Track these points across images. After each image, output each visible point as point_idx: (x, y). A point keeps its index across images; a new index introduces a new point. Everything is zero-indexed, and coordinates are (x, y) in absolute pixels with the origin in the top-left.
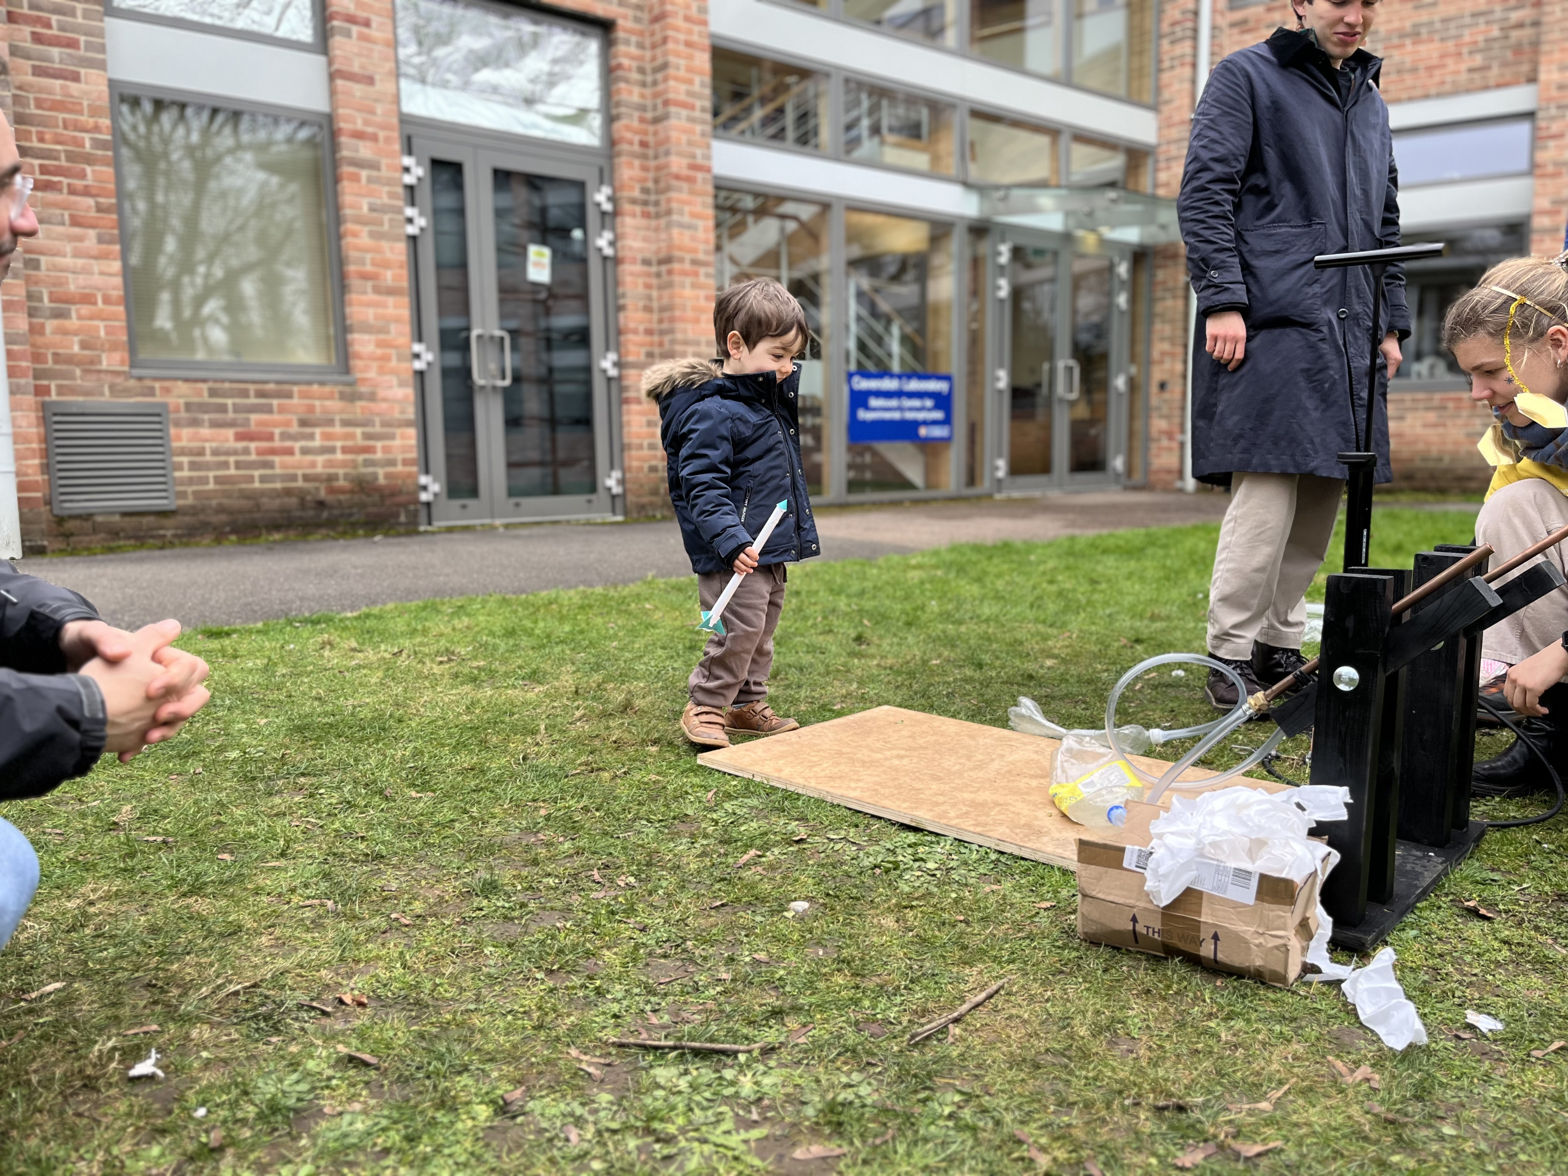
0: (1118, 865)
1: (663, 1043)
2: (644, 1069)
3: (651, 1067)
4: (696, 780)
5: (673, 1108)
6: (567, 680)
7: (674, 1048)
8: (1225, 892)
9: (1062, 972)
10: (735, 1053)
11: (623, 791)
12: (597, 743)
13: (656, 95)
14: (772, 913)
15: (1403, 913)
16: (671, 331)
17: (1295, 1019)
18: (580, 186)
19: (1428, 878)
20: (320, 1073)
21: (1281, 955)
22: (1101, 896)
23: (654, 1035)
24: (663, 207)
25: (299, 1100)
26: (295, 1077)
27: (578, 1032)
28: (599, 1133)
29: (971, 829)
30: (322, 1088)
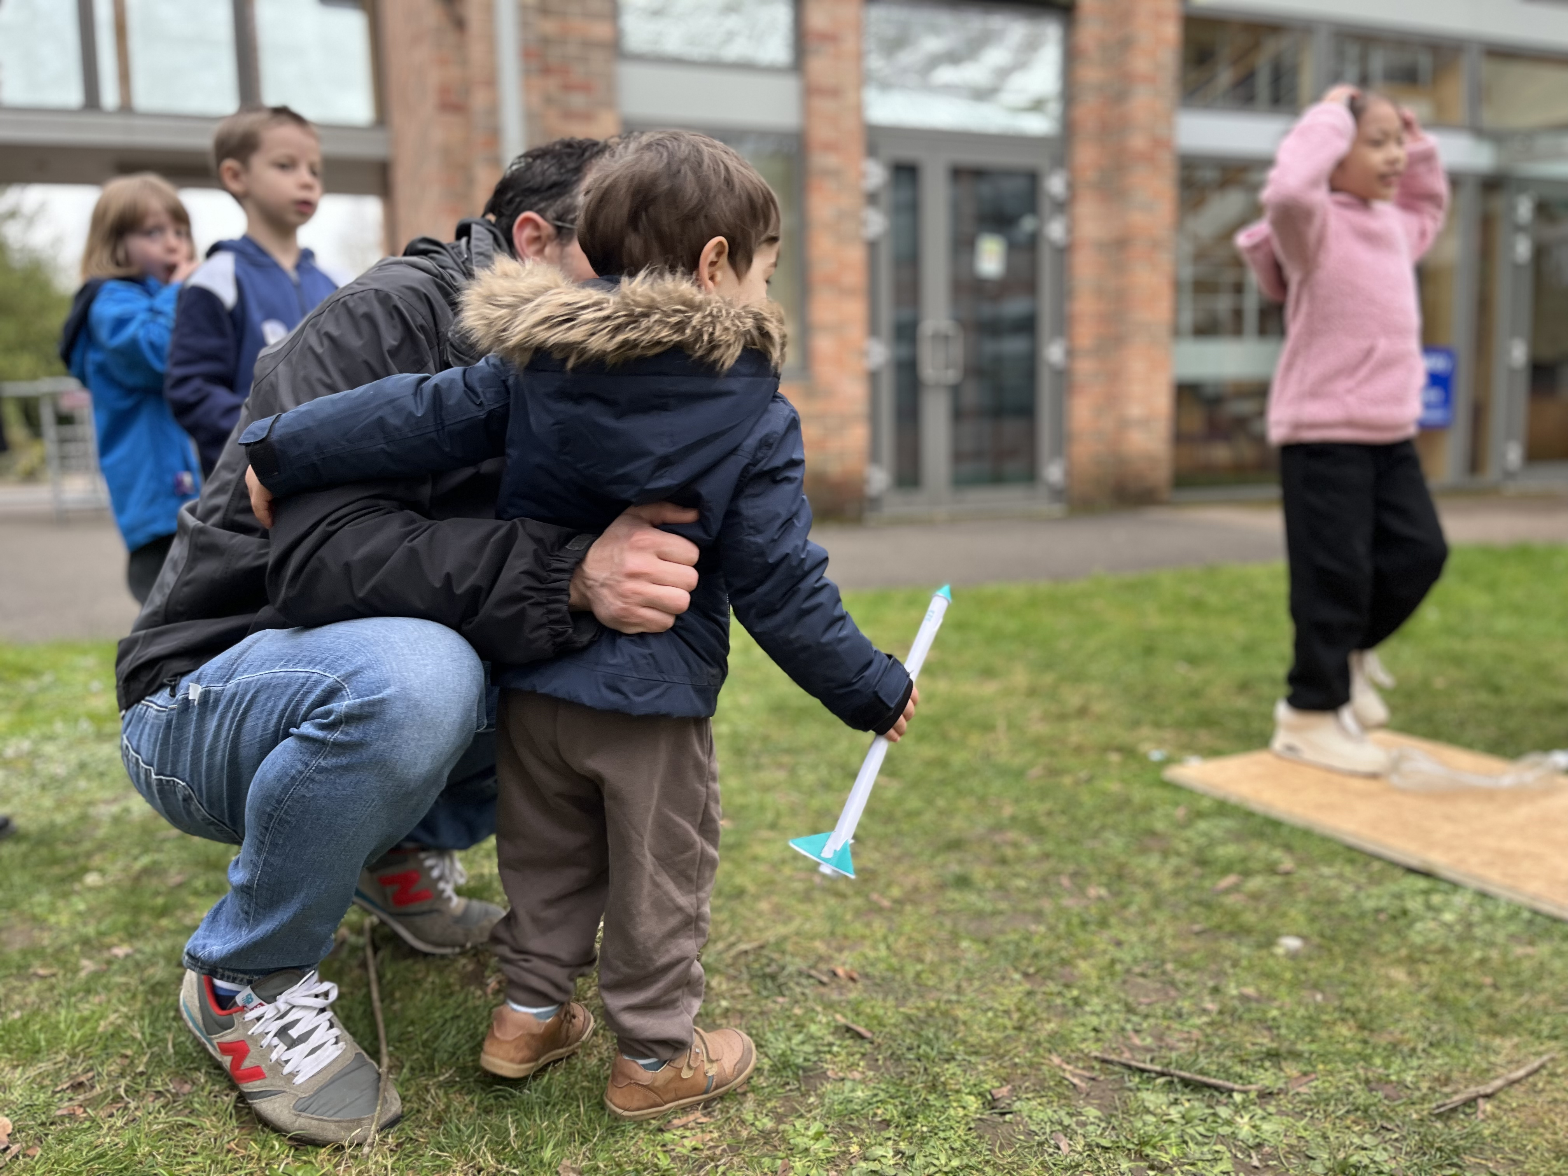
1: (1148, 1066)
2: (1130, 1090)
3: (1138, 1089)
4: (1163, 795)
5: (1166, 1137)
7: (1162, 1074)
10: (1230, 1091)
14: (1259, 946)
18: (1033, 175)
20: (822, 1039)
23: (1138, 1057)
24: (1121, 189)
25: (806, 1060)
26: (800, 1037)
27: (1058, 1040)
28: (1089, 1146)
29: (1498, 881)
30: (824, 1052)
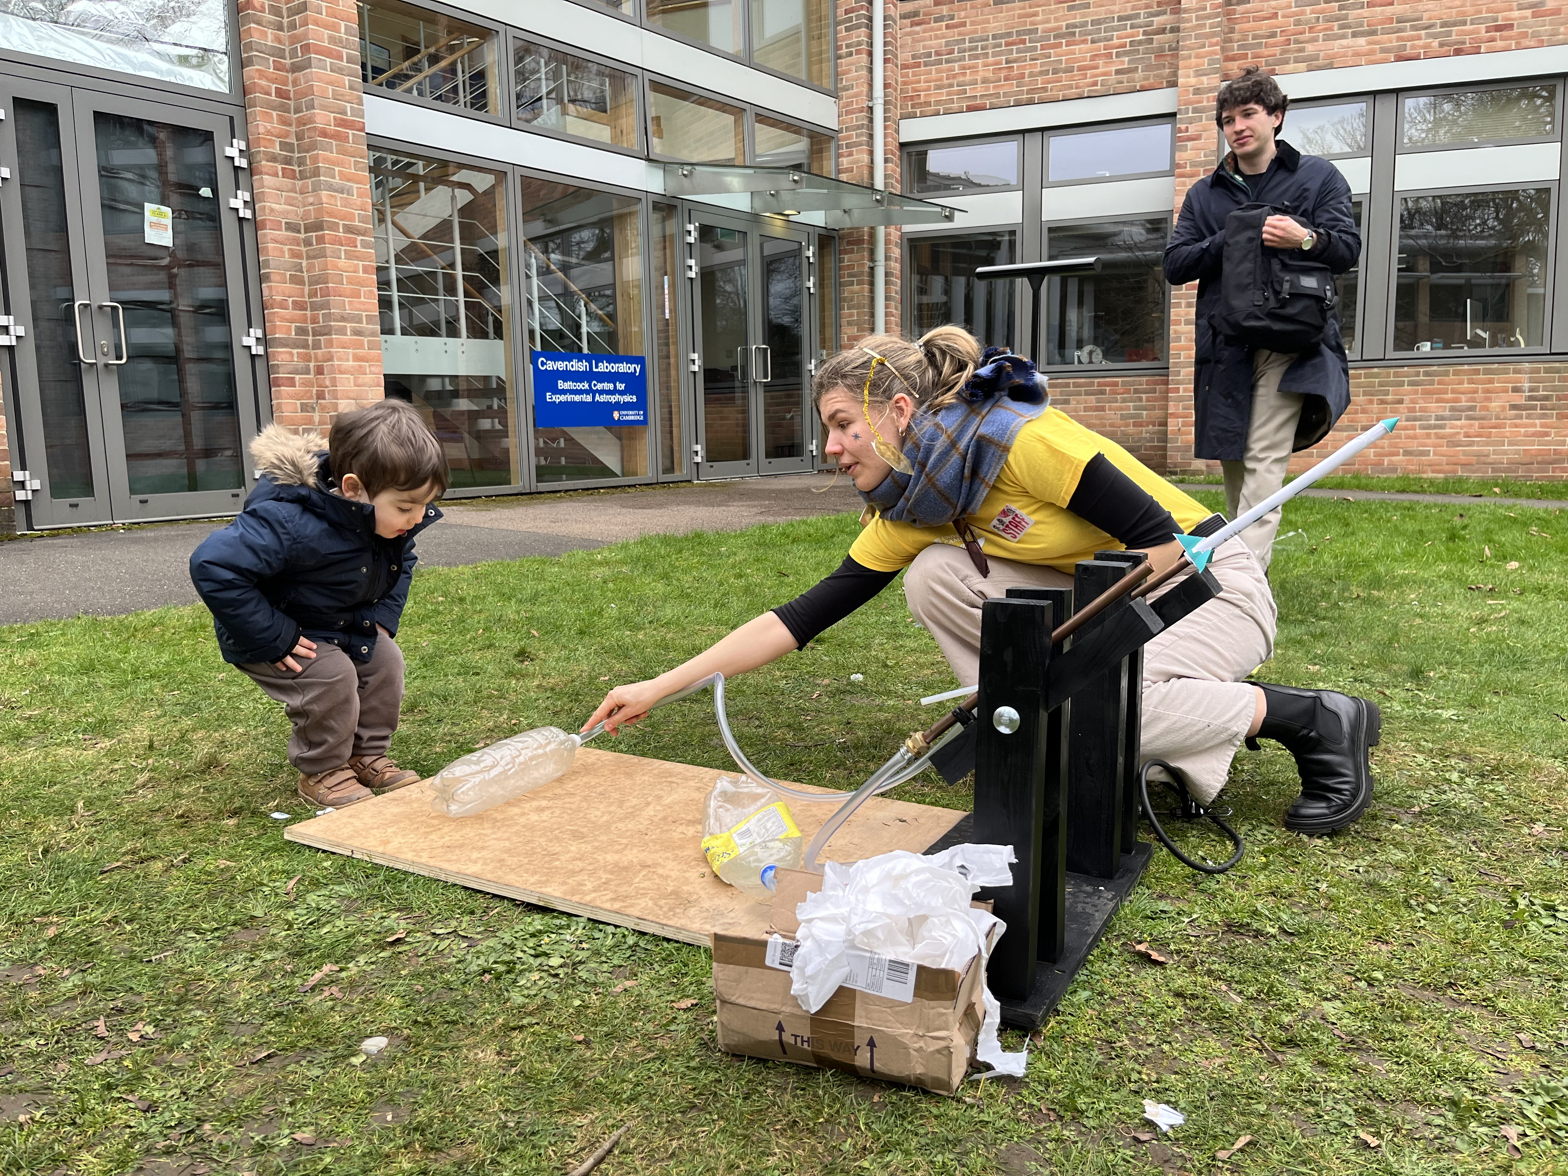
0: (761, 965)
4: (279, 864)
6: (142, 731)
8: (880, 989)
9: (694, 1106)
11: (176, 887)
12: (157, 820)
13: (294, 40)
14: (336, 1059)
15: (1074, 972)
16: (326, 305)
17: (958, 1142)
18: (208, 136)
19: (1099, 918)
21: (944, 1059)
22: (741, 1001)
24: (309, 166)
29: (608, 906)
